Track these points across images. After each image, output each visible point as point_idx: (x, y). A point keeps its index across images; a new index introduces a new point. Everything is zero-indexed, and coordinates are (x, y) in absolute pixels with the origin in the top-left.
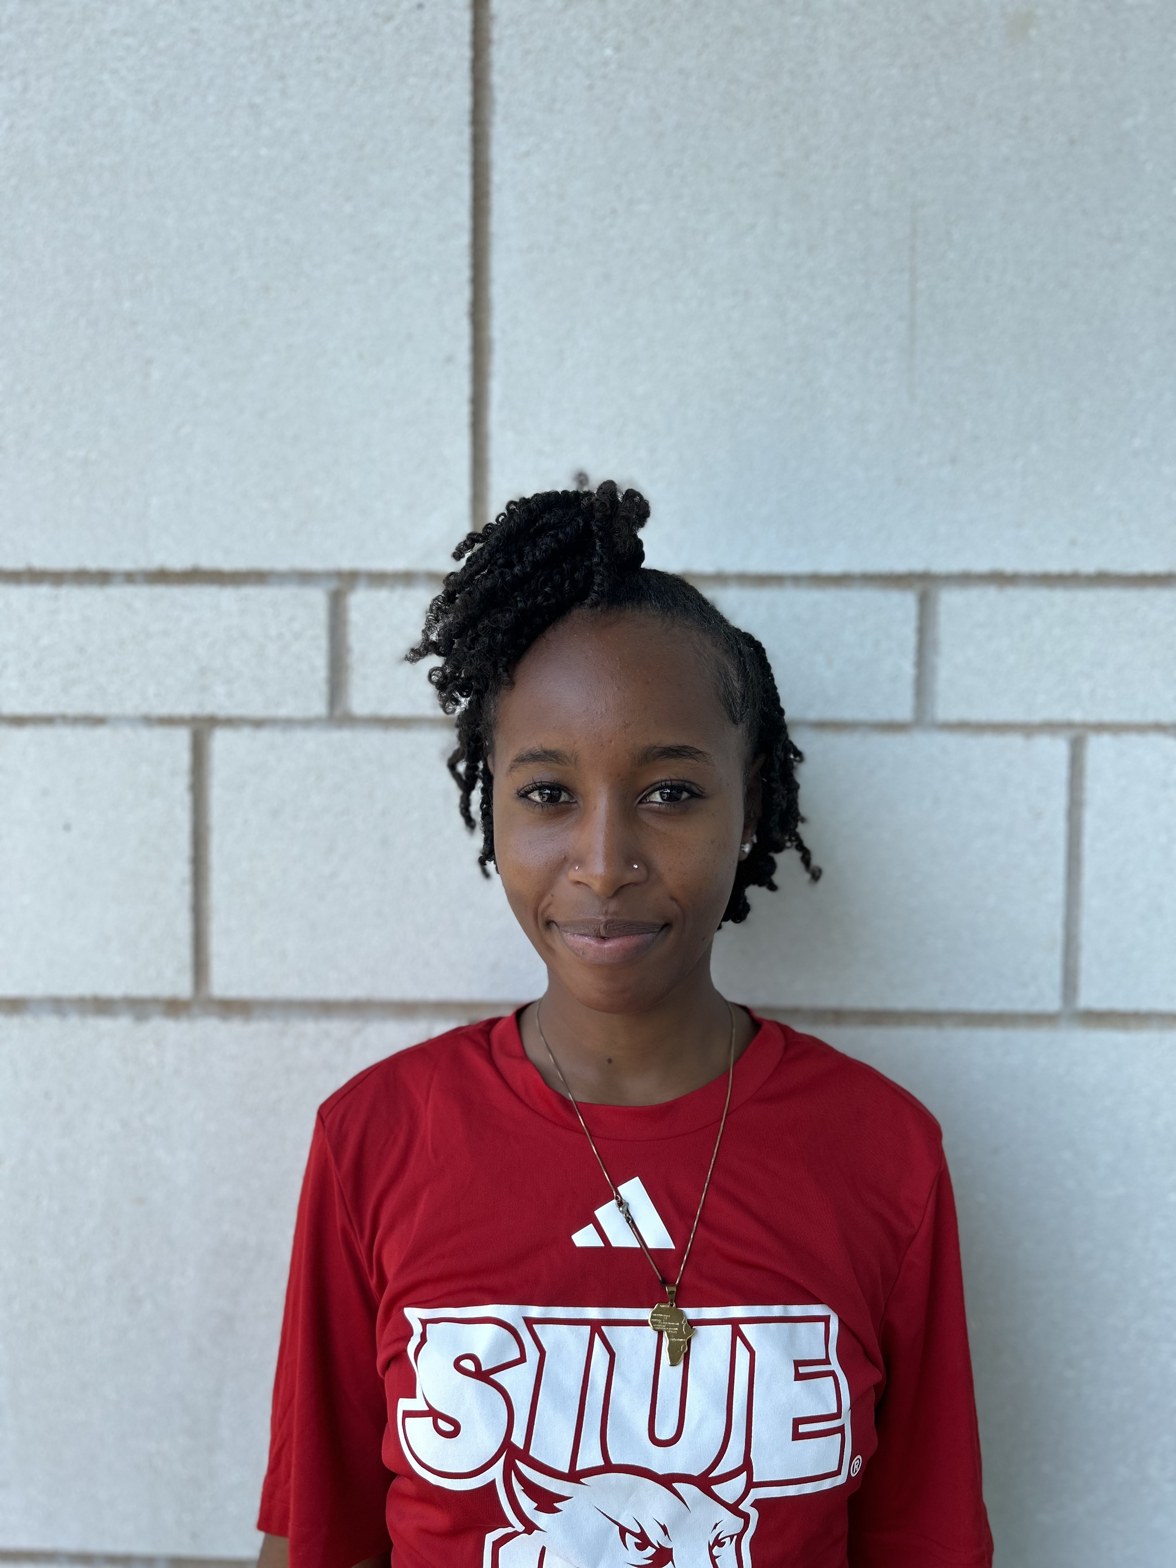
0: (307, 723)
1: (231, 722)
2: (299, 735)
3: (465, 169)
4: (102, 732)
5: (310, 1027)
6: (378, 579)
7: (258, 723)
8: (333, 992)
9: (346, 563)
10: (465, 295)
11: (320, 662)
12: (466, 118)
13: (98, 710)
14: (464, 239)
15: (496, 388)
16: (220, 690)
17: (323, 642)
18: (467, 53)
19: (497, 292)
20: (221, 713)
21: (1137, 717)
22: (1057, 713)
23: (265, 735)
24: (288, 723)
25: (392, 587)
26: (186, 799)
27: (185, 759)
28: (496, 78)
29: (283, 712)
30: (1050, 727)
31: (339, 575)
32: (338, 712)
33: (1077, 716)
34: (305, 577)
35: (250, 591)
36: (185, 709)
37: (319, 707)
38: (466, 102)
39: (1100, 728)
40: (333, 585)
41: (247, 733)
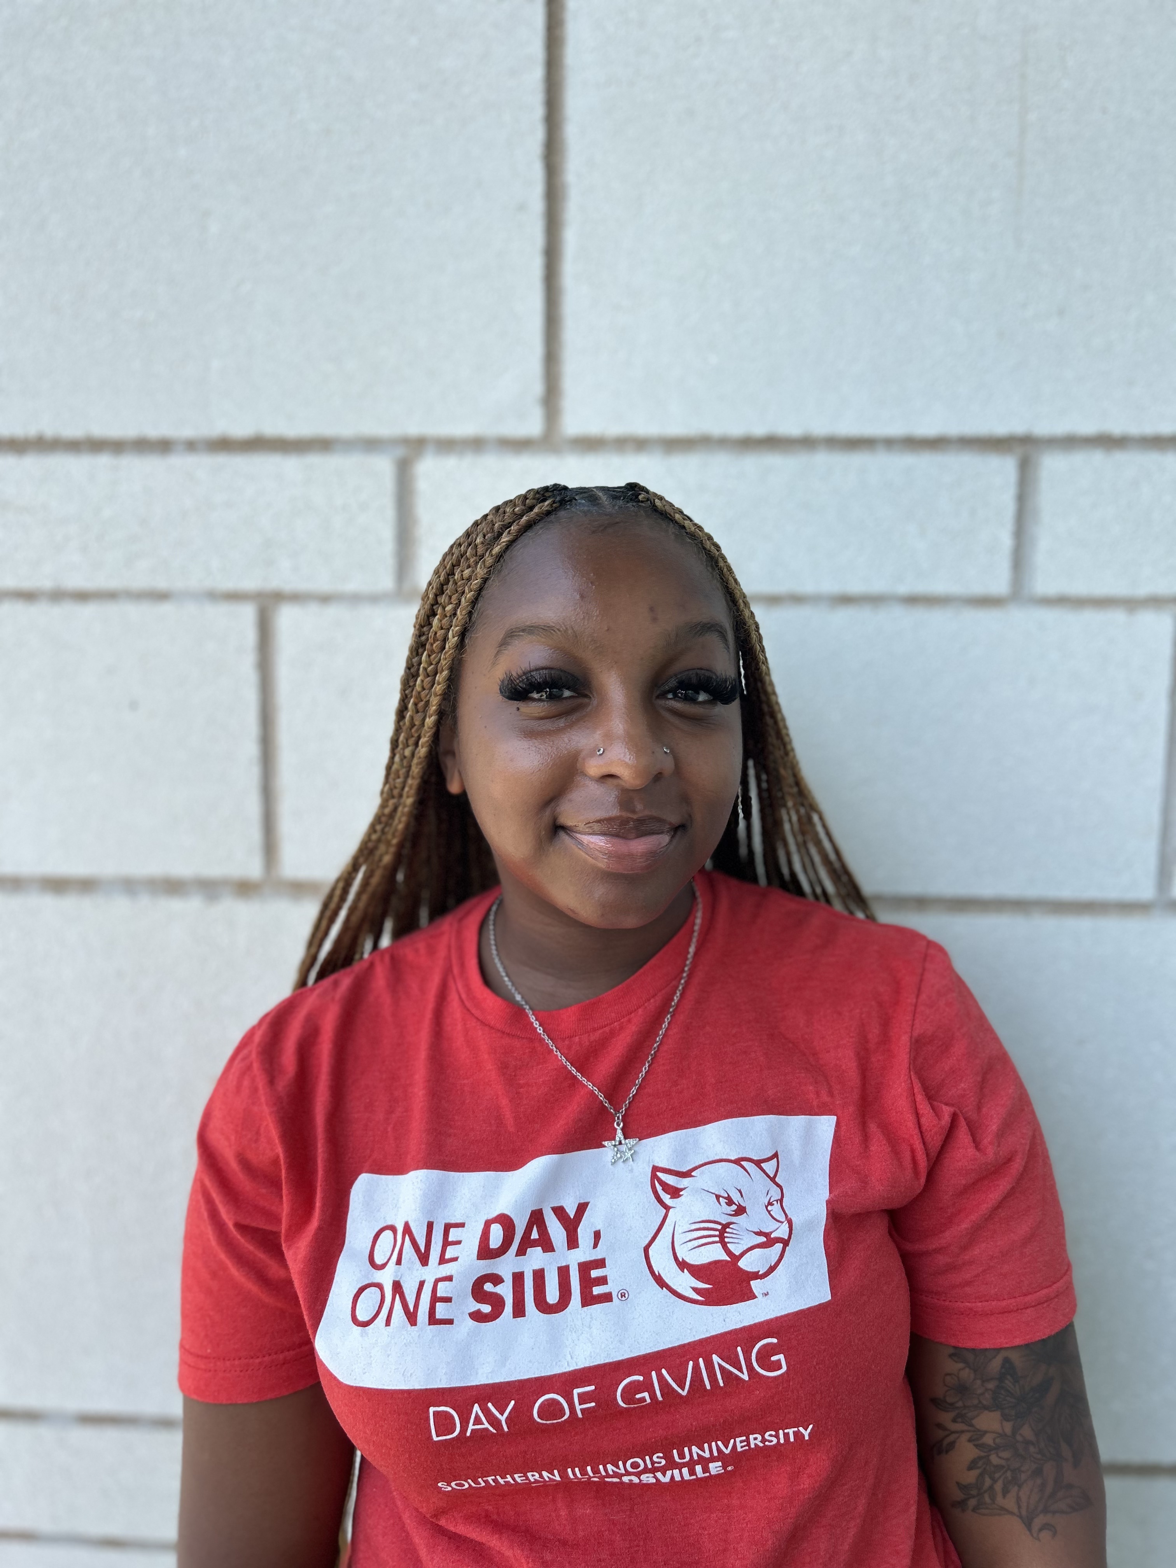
0: (374, 599)
1: (296, 598)
2: (367, 611)
4: (166, 608)
6: (447, 445)
7: (325, 599)
9: (411, 426)
10: (538, 132)
11: (387, 533)
13: (161, 584)
16: (285, 564)
17: (390, 513)
20: (286, 588)
23: (333, 611)
24: (355, 599)
25: (461, 455)
26: (254, 677)
27: (251, 635)
29: (350, 587)
30: (1155, 602)
31: (406, 441)
32: (405, 587)
34: (368, 442)
35: (314, 460)
36: (250, 583)
37: (386, 582)
40: (400, 452)
41: (313, 608)
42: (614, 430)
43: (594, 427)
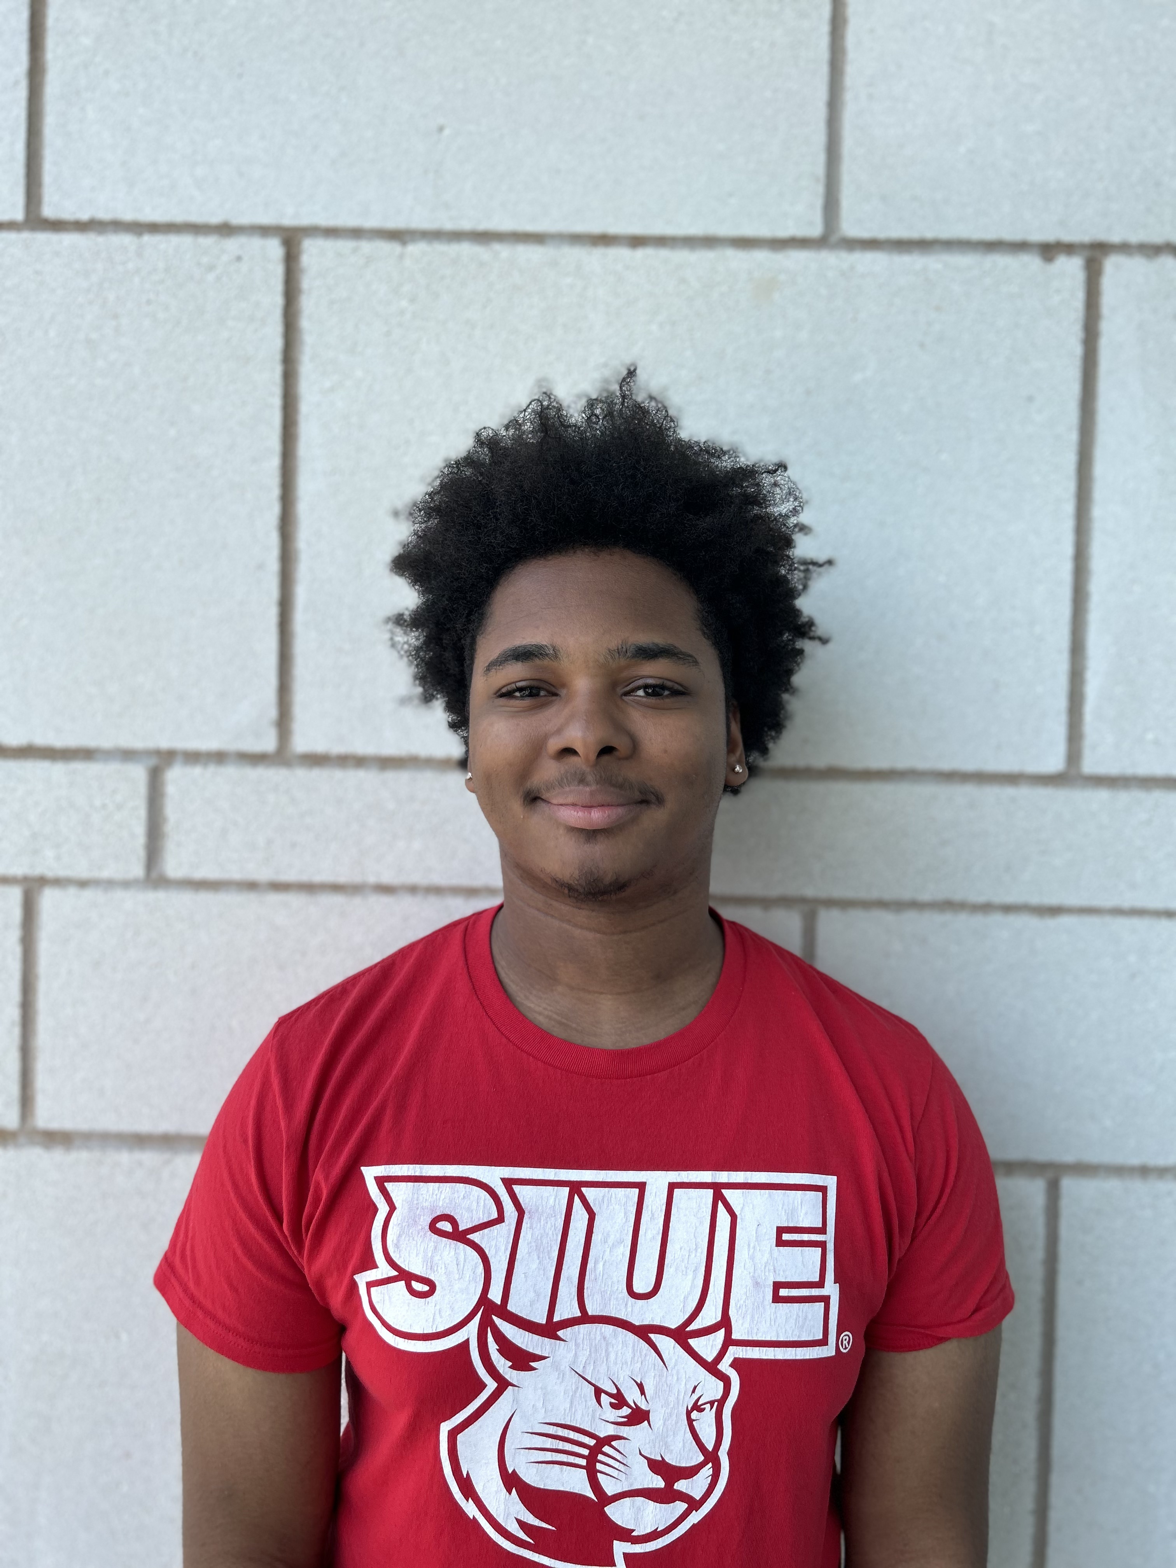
0: (126, 884)
1: (58, 882)
2: (119, 894)
3: (277, 402)
5: (125, 1157)
6: (193, 757)
7: (83, 884)
8: (145, 1127)
9: (164, 743)
10: (275, 510)
11: (139, 829)
12: (278, 357)
14: (274, 462)
15: (301, 594)
16: (50, 853)
17: (142, 813)
18: (279, 300)
19: (303, 507)
20: (50, 874)
21: (863, 894)
22: (792, 889)
23: (89, 894)
24: (109, 884)
25: (205, 765)
26: (18, 950)
27: (17, 914)
28: (305, 323)
29: (105, 874)
30: (786, 902)
31: (158, 753)
32: (154, 875)
33: (810, 892)
34: (128, 755)
35: (78, 766)
36: (18, 870)
37: (137, 870)
38: (278, 343)
39: (830, 903)
40: (153, 761)
41: (72, 891)
42: (337, 749)
43: (320, 747)
